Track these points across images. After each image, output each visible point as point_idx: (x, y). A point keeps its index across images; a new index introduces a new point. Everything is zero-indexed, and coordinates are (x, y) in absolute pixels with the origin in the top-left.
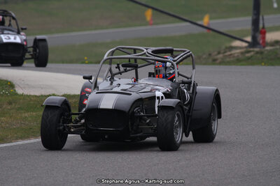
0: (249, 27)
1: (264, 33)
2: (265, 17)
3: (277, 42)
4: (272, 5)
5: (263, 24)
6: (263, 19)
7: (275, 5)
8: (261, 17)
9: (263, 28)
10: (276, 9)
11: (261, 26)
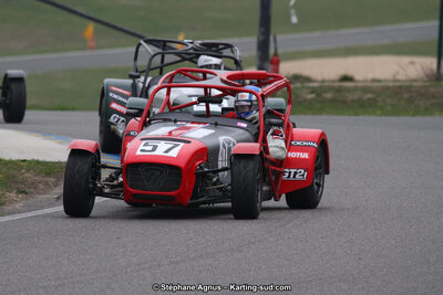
0: (253, 52)
1: (276, 63)
2: (279, 37)
3: (297, 78)
4: (289, 19)
5: (276, 49)
6: (275, 41)
7: (294, 19)
8: (272, 38)
9: (276, 54)
10: (295, 25)
11: (272, 51)
